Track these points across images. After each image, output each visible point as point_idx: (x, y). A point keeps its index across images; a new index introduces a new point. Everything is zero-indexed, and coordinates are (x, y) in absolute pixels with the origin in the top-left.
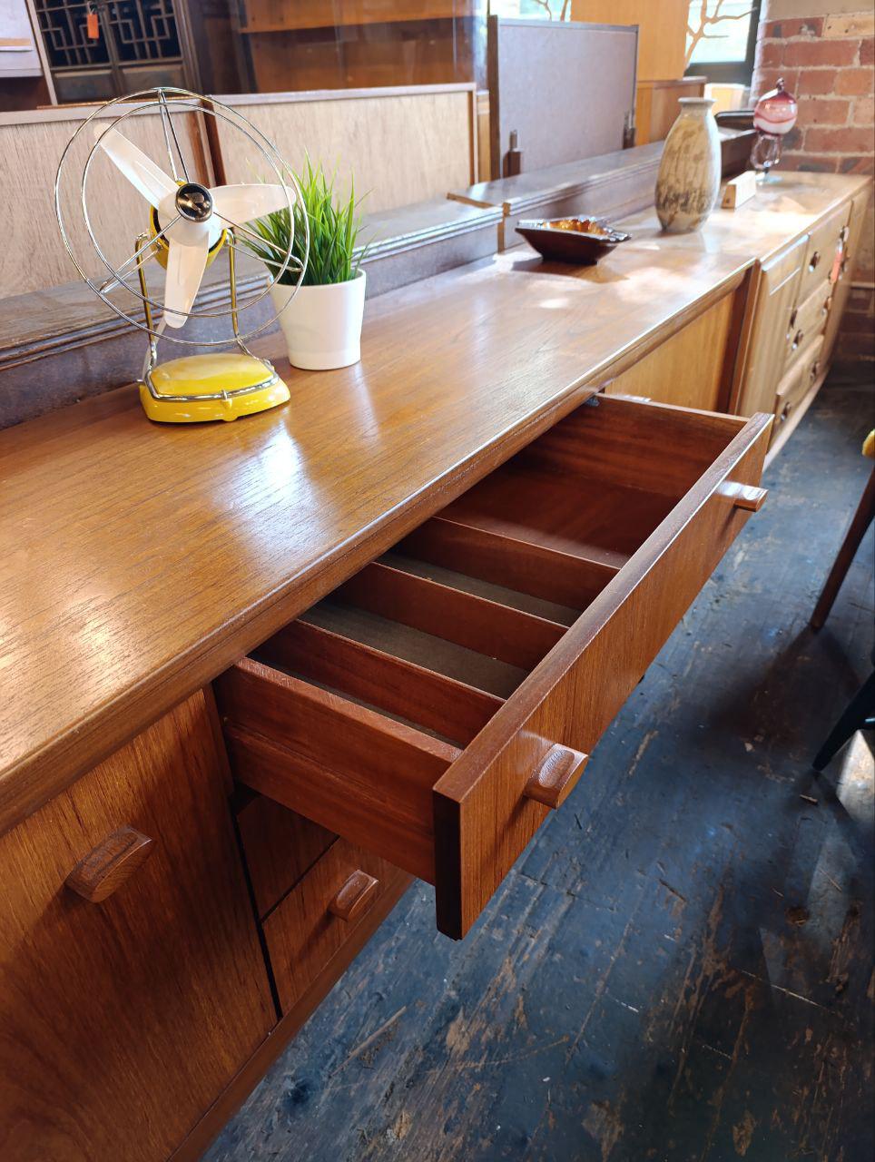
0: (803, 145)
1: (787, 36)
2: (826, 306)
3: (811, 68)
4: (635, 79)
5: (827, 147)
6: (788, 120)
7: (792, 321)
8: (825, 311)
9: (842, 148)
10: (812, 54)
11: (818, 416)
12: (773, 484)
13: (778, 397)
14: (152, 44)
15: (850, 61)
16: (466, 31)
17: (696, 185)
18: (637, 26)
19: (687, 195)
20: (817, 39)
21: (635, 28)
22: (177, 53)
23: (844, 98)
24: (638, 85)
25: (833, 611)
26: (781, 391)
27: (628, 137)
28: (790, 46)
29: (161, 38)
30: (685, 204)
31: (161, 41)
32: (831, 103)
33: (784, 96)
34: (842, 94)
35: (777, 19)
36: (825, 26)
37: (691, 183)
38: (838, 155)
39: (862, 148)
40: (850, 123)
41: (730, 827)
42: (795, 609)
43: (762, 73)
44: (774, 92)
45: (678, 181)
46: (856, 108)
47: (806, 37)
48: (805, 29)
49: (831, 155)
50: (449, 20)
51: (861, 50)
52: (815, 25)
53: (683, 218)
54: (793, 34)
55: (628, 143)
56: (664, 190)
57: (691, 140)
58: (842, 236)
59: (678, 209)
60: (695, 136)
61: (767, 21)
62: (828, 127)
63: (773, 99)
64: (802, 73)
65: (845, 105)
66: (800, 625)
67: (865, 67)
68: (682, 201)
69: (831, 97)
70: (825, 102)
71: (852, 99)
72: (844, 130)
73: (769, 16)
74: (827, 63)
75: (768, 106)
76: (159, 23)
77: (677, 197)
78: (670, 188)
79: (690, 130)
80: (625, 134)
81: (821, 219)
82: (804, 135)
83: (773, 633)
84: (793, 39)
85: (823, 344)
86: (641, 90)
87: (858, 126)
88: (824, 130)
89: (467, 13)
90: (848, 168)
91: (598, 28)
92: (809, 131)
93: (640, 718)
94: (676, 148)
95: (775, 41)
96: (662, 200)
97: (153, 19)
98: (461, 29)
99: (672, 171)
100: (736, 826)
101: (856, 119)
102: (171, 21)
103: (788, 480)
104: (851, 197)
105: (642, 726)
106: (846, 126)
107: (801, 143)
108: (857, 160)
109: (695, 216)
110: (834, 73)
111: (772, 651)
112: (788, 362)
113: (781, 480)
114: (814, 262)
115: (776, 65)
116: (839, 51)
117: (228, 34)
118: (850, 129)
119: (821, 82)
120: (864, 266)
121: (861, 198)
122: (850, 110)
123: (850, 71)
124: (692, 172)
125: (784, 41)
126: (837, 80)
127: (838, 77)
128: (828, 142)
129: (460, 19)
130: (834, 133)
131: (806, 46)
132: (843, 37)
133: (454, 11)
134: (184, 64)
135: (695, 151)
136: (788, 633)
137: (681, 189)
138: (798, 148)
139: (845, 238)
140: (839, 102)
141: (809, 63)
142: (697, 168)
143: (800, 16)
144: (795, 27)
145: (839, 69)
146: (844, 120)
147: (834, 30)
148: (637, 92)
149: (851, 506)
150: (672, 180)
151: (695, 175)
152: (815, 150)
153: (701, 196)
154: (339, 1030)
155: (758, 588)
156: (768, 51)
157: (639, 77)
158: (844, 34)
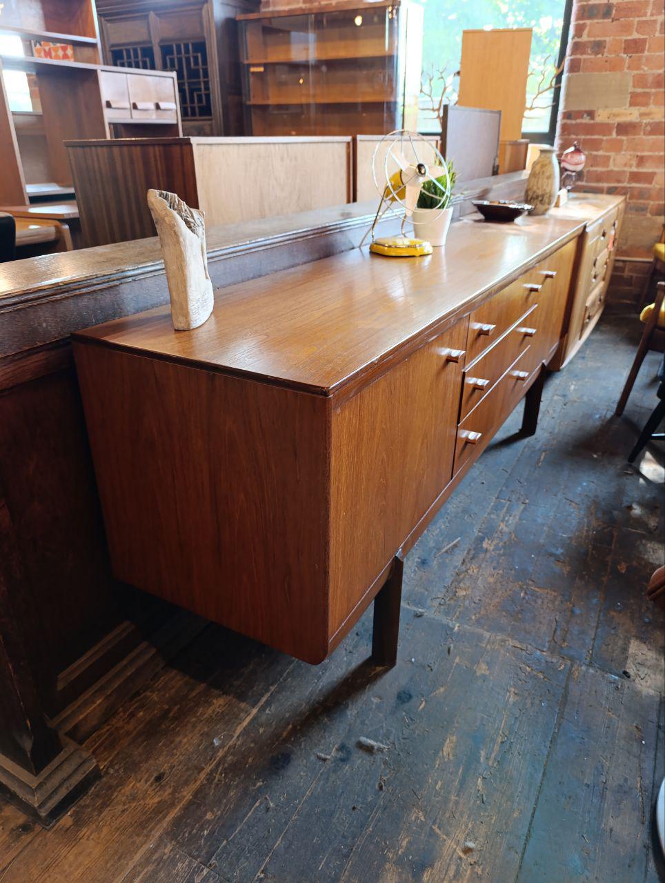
0: (585, 179)
1: (575, 119)
2: (606, 263)
3: (589, 137)
4: (498, 138)
5: (599, 180)
6: (581, 164)
7: (595, 264)
8: (605, 266)
9: (608, 181)
10: (590, 129)
11: (602, 328)
12: (583, 358)
13: (586, 307)
14: (193, 109)
15: (610, 134)
16: (392, 109)
17: (548, 191)
18: (500, 111)
19: (543, 196)
20: (592, 122)
21: (500, 113)
22: (210, 114)
23: (608, 154)
24: (500, 142)
25: (626, 408)
26: (588, 304)
27: (495, 169)
28: (577, 125)
29: (200, 105)
30: (541, 200)
31: (199, 107)
32: (601, 156)
33: (578, 151)
34: (606, 151)
35: (569, 110)
36: (596, 115)
37: (545, 190)
38: (605, 185)
39: (619, 181)
40: (612, 167)
41: (593, 482)
42: (606, 408)
43: (561, 139)
44: (572, 149)
45: (538, 188)
46: (614, 160)
47: (586, 120)
48: (585, 116)
49: (601, 185)
50: (382, 103)
51: (617, 128)
52: (591, 114)
53: (541, 207)
54: (579, 118)
55: (495, 172)
56: (530, 193)
57: (544, 169)
58: (614, 225)
59: (538, 203)
60: (547, 167)
61: (564, 111)
62: (600, 169)
63: (572, 152)
64: (584, 139)
65: (608, 158)
66: (610, 414)
67: (619, 137)
68: (540, 199)
69: (601, 153)
70: (596, 156)
71: (612, 154)
72: (608, 171)
73: (565, 107)
74: (599, 134)
75: (569, 157)
76: (200, 97)
77: (537, 197)
78: (534, 192)
79: (545, 163)
80: (494, 167)
81: (606, 214)
82: (585, 173)
83: (597, 416)
84: (579, 121)
85: (604, 286)
86: (501, 145)
87: (616, 169)
88: (596, 171)
89: (392, 100)
90: (611, 191)
91: (486, 112)
92: (588, 172)
93: (537, 447)
94: (537, 172)
95: (569, 122)
96: (529, 198)
97: (195, 94)
98: (389, 108)
99: (535, 183)
100: (595, 481)
101: (615, 165)
102: (208, 96)
103: (591, 356)
104: (617, 205)
105: (540, 450)
106: (609, 169)
107: (583, 177)
108: (616, 188)
109: (546, 206)
110: (602, 140)
111: (598, 423)
112: (591, 288)
113: (586, 356)
114: (604, 235)
115: (569, 134)
116: (605, 128)
117: (240, 105)
118: (612, 171)
119: (595, 145)
120: (621, 248)
121: (622, 206)
122: (611, 160)
123: (611, 139)
124: (545, 184)
125: (573, 122)
126: (604, 144)
127: (604, 142)
128: (599, 177)
129: (389, 103)
130: (603, 173)
131: (586, 125)
132: (607, 121)
133: (386, 99)
134: (213, 122)
135: (548, 174)
136: (605, 416)
137: (540, 192)
138: (582, 181)
139: (616, 226)
140: (605, 156)
141: (587, 134)
142: (548, 183)
143: (582, 108)
144: (579, 114)
145: (605, 138)
146: (608, 166)
147: (602, 117)
148: (499, 146)
149: (627, 366)
150: (535, 188)
151: (547, 185)
152: (592, 182)
153: (550, 196)
154: (432, 544)
155: (585, 399)
156: (564, 127)
157: (500, 139)
158: (607, 119)
